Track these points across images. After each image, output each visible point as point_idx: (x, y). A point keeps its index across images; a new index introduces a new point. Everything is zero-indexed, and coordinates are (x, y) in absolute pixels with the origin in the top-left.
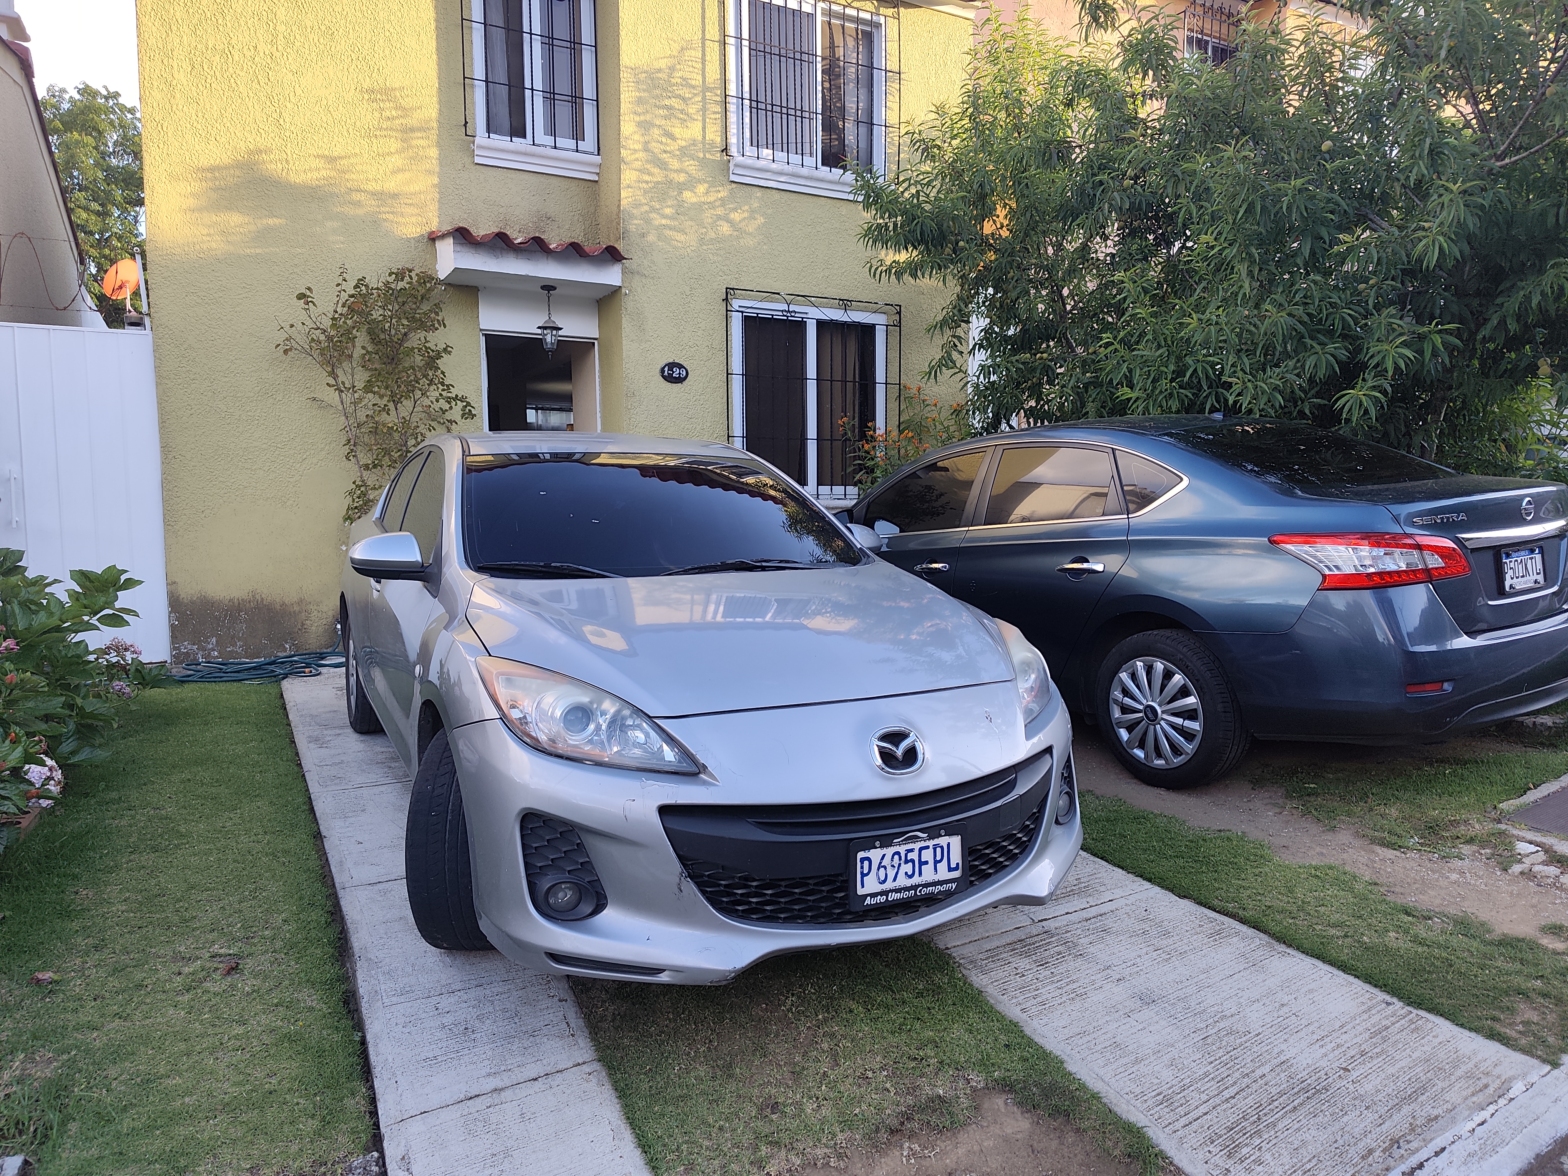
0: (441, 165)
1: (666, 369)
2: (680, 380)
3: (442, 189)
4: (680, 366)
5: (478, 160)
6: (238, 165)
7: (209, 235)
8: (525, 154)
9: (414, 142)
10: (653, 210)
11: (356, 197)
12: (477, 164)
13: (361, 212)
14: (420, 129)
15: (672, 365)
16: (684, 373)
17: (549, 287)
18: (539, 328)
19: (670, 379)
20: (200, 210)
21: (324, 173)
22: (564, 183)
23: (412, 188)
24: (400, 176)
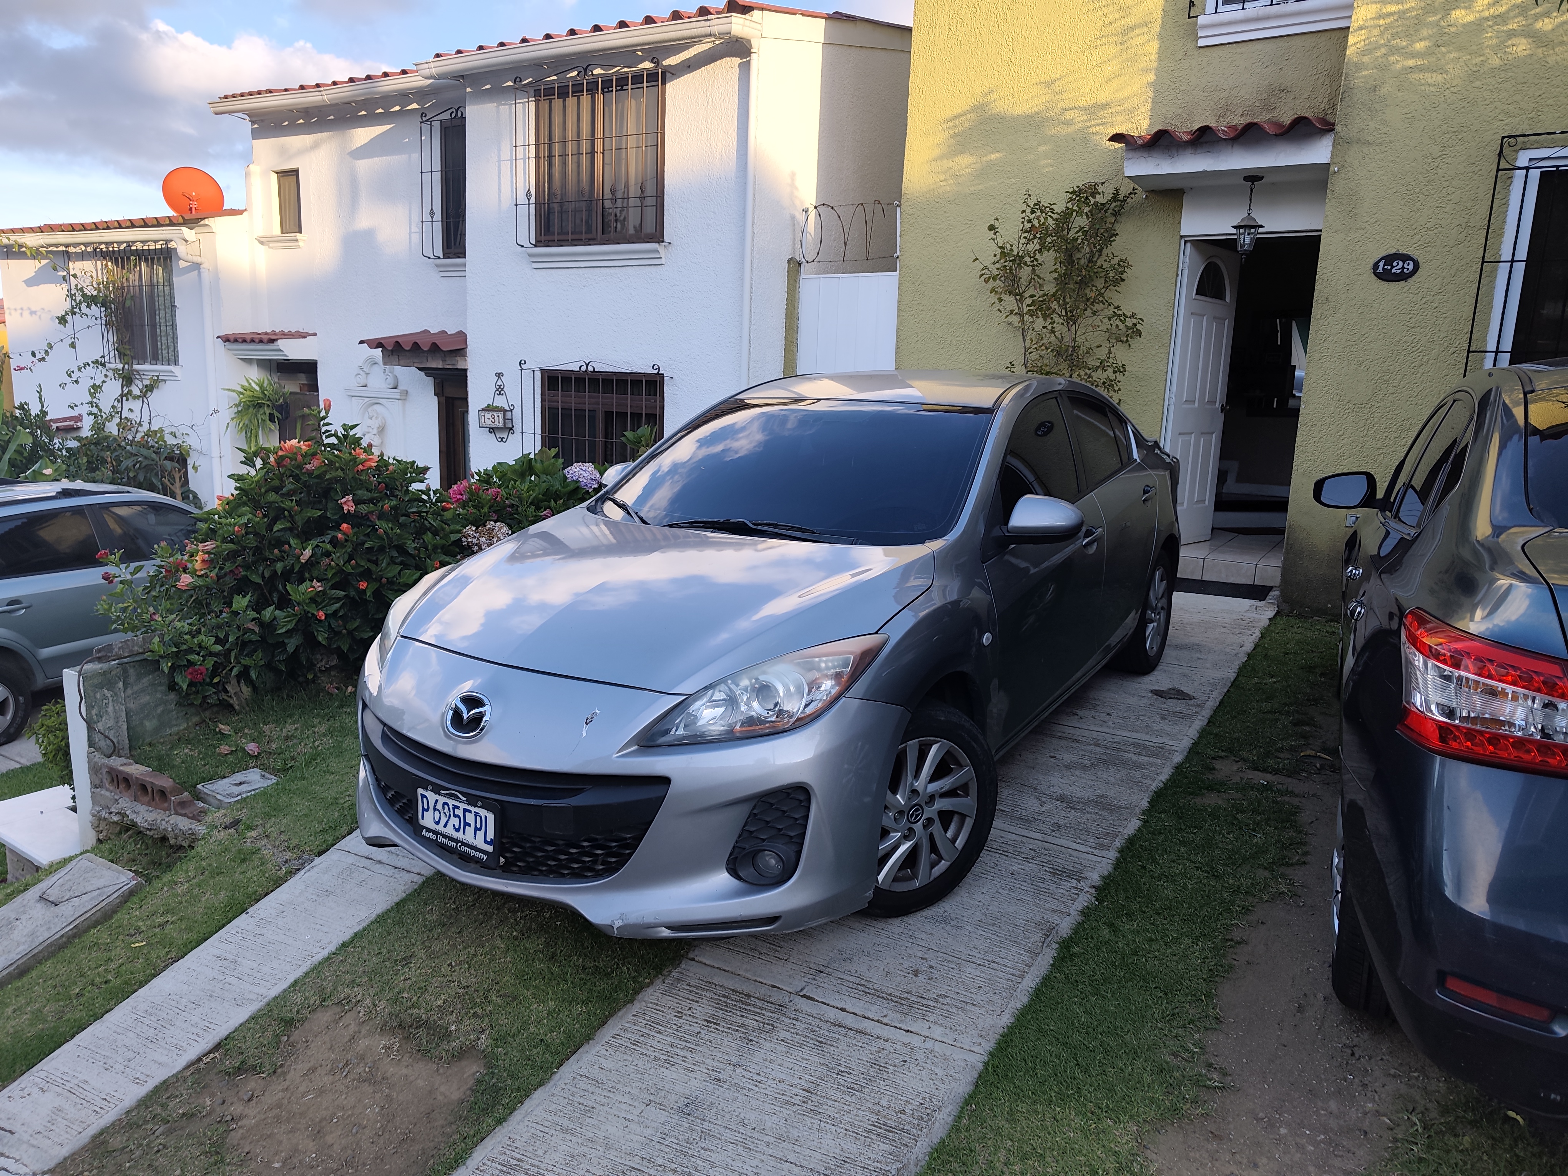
0: (1160, 59)
1: (1381, 264)
2: (1403, 277)
3: (1157, 87)
4: (1405, 258)
5: (1202, 43)
6: (975, 109)
7: (945, 180)
8: (1258, 19)
9: (1133, 42)
10: (1396, 50)
11: (1069, 115)
12: (1200, 47)
13: (1071, 129)
14: (1140, 26)
15: (1389, 259)
16: (1411, 267)
17: (1253, 178)
18: (1234, 227)
19: (1386, 276)
20: (941, 157)
21: (1043, 99)
22: (1309, 41)
23: (1125, 93)
24: (1115, 83)
